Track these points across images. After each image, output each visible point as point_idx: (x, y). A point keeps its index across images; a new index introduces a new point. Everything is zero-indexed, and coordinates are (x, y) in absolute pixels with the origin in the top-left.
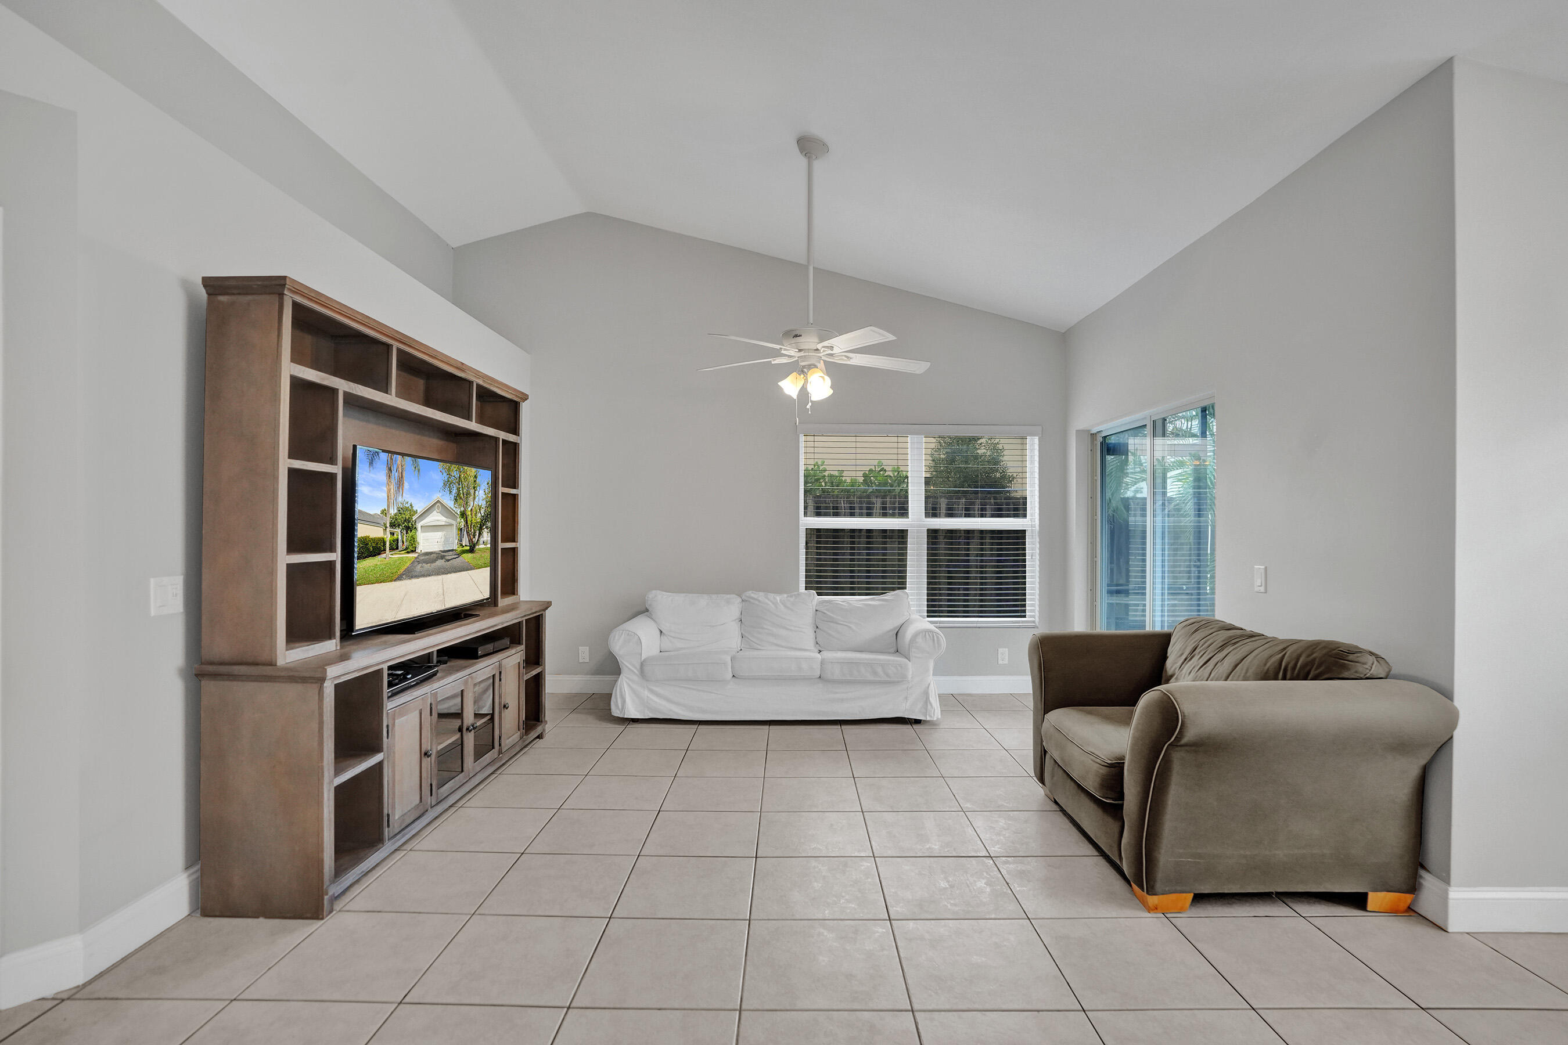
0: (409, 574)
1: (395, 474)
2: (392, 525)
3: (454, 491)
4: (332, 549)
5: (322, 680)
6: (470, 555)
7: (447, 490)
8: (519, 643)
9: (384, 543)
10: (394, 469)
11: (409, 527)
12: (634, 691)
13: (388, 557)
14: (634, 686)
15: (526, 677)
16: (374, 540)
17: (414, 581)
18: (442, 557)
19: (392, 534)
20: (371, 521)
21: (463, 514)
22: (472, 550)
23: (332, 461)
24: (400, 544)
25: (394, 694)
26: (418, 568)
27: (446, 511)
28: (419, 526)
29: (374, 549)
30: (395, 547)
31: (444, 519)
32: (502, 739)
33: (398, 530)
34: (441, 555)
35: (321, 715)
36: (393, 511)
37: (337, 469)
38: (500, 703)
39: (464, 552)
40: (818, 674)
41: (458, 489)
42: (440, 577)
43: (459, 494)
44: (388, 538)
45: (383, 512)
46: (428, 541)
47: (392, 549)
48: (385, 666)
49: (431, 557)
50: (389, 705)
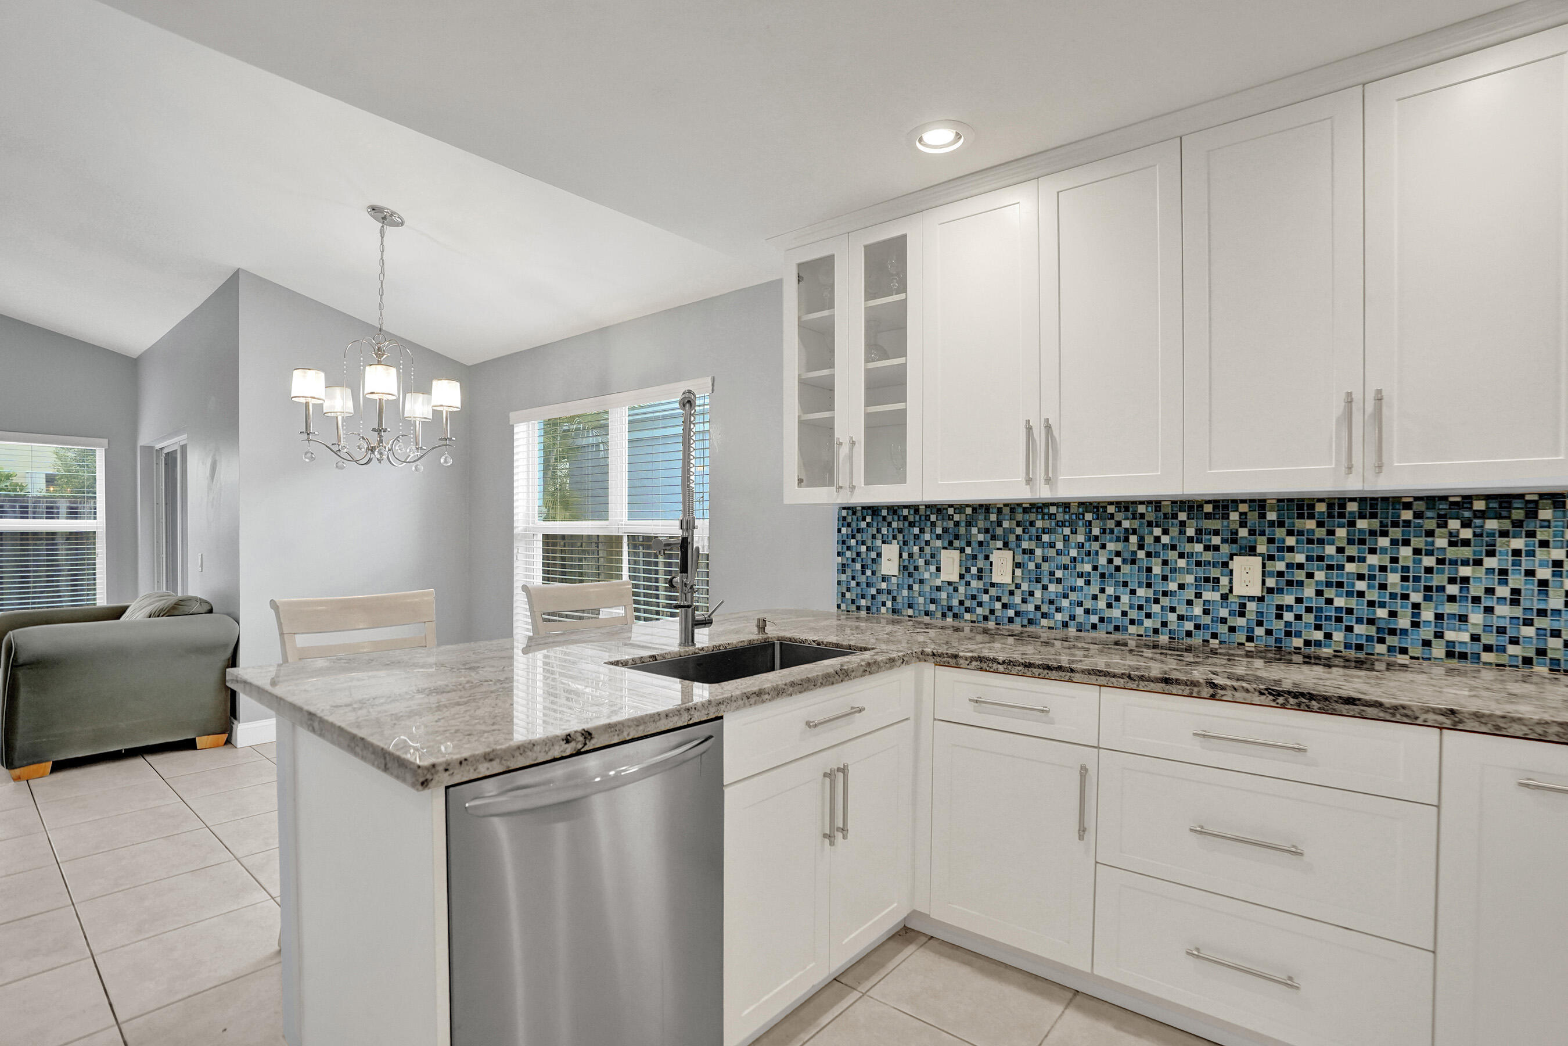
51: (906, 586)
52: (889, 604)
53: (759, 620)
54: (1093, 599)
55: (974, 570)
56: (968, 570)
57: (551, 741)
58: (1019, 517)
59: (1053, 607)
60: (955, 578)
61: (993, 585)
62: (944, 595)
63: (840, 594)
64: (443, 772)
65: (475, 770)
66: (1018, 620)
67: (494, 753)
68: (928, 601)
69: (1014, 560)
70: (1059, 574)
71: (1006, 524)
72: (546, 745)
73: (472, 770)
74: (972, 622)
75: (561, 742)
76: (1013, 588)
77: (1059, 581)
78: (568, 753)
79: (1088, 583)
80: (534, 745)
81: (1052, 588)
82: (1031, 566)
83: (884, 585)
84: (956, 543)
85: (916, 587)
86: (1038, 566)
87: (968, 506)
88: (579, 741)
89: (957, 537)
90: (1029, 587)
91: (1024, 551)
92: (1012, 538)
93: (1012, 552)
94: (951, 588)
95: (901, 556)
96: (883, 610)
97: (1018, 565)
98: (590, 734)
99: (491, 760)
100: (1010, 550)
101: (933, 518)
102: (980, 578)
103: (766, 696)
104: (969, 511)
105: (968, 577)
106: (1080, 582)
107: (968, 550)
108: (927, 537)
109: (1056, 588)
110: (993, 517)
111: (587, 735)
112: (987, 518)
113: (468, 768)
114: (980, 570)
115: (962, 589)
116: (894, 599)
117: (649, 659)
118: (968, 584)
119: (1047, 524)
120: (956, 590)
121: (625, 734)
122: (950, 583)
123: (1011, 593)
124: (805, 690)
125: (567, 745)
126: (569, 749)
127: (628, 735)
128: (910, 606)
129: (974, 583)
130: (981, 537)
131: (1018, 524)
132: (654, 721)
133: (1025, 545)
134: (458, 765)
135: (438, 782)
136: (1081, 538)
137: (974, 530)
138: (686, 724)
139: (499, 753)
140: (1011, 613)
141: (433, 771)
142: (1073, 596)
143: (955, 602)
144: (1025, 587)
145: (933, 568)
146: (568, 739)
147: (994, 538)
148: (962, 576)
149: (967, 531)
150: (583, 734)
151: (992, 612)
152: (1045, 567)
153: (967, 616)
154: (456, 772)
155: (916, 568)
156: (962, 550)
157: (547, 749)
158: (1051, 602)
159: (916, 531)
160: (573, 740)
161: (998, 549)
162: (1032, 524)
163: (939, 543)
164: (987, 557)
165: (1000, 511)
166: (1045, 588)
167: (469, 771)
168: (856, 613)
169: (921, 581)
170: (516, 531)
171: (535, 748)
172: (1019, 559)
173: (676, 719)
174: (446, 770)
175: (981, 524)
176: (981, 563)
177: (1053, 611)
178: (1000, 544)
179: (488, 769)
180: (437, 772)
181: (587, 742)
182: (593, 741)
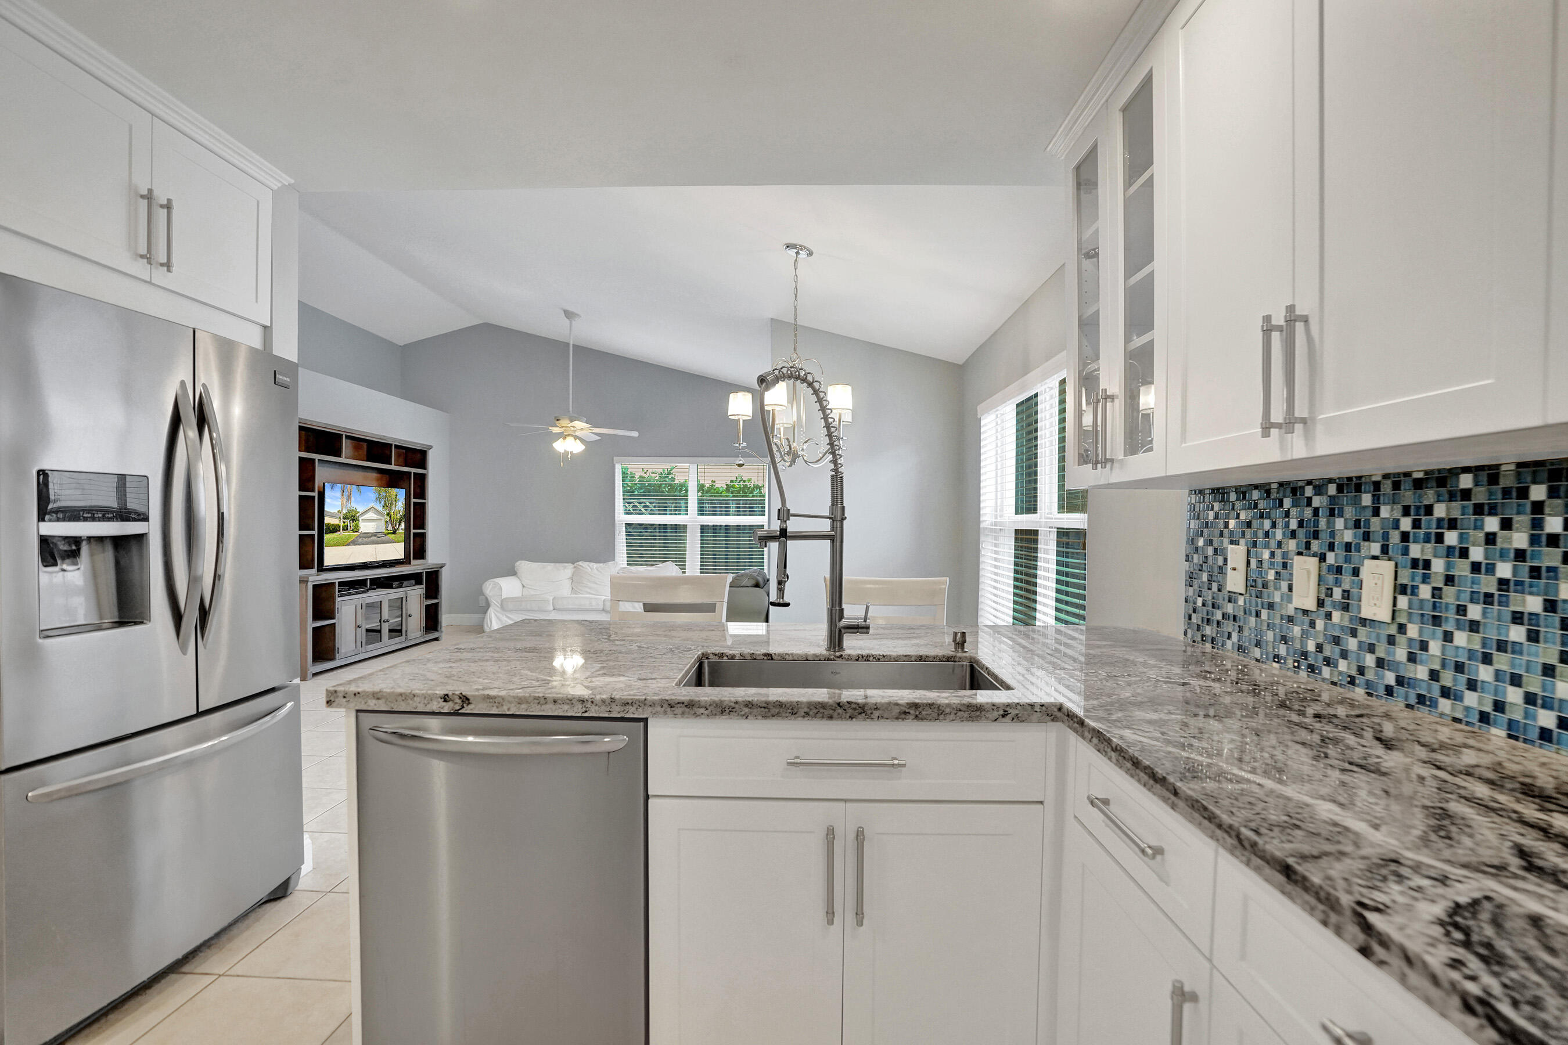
0: (354, 543)
1: (346, 494)
2: (344, 518)
3: (383, 502)
4: (313, 530)
5: (307, 581)
6: (393, 535)
7: (378, 501)
8: (421, 584)
9: (340, 527)
10: (345, 491)
11: (354, 519)
12: (498, 618)
13: (342, 534)
14: (498, 614)
15: (426, 603)
16: (333, 525)
17: (357, 546)
18: (375, 536)
19: (344, 522)
20: (332, 516)
21: (388, 514)
22: (394, 532)
23: (313, 491)
24: (349, 528)
25: (342, 596)
26: (360, 540)
27: (377, 512)
28: (360, 519)
29: (335, 529)
30: (345, 529)
31: (376, 516)
32: (408, 632)
33: (347, 521)
34: (375, 534)
35: (307, 596)
36: (345, 511)
37: (315, 494)
38: (406, 614)
39: (389, 533)
40: (601, 607)
41: (385, 501)
42: (374, 545)
43: (385, 504)
44: (342, 524)
45: (339, 512)
46: (365, 527)
47: (343, 530)
48: (337, 581)
49: (367, 535)
50: (338, 599)
51: (1254, 613)
52: (1235, 636)
53: (956, 634)
54: (1545, 674)
55: (1337, 593)
56: (1329, 593)
57: (430, 696)
58: (1408, 496)
59: (1462, 678)
60: (1310, 604)
61: (1364, 622)
62: (1297, 630)
63: (1187, 617)
64: (342, 698)
65: (366, 703)
66: (1400, 691)
67: (381, 694)
68: (1278, 638)
69: (1396, 579)
70: (1475, 612)
71: (1385, 512)
72: (425, 698)
73: (363, 703)
74: (1334, 683)
75: (440, 699)
76: (1393, 630)
77: (1474, 627)
78: (446, 710)
79: (1533, 637)
80: (415, 696)
81: (1461, 638)
82: (1425, 592)
83: (1230, 608)
84: (1315, 545)
85: (1264, 614)
86: (1436, 592)
87: (1331, 481)
88: (456, 703)
89: (1316, 535)
90: (1421, 634)
91: (1415, 563)
92: (1395, 537)
93: (1392, 564)
94: (1306, 620)
95: (1248, 563)
96: (1229, 643)
97: (1401, 589)
98: (468, 699)
99: (378, 699)
100: (1390, 559)
101: (1287, 503)
102: (1346, 608)
103: (702, 710)
104: (1332, 489)
105: (1328, 608)
106: (1517, 634)
107: (1331, 558)
108: (1279, 534)
109: (1469, 641)
110: (1367, 499)
111: (465, 700)
112: (1356, 502)
113: (360, 700)
114: (1346, 594)
115: (1320, 624)
116: (1241, 629)
117: (762, 657)
118: (1329, 616)
119: (1456, 510)
120: (1312, 624)
121: (505, 708)
122: (1305, 612)
123: (1391, 640)
124: (773, 716)
125: (445, 703)
126: (447, 707)
127: (509, 709)
128: (1258, 644)
129: (1336, 616)
130: (1348, 536)
131: (1406, 511)
132: (539, 703)
133: (1416, 551)
134: (353, 696)
135: (338, 704)
136: (1520, 539)
137: (1339, 523)
138: (579, 715)
139: (385, 694)
140: (1390, 678)
141: (335, 695)
142: (1502, 661)
143: (1311, 646)
144: (1413, 631)
145: (1284, 585)
146: (446, 698)
147: (1367, 537)
148: (1320, 603)
149: (1329, 524)
150: (460, 698)
151: (1361, 671)
152: (1450, 595)
153: (1326, 671)
154: (351, 700)
155: (1265, 585)
156: (1322, 558)
157: (426, 702)
158: (1459, 668)
159: (1267, 524)
160: (451, 700)
161: (1375, 558)
162: (1429, 510)
163: (1292, 545)
164: (1356, 572)
165: (1377, 485)
166: (1448, 637)
167: (361, 702)
168: (1200, 645)
169: (1271, 606)
170: (982, 525)
171: (415, 698)
172: (1404, 580)
173: (566, 707)
174: (344, 697)
175: (1349, 512)
176: (1347, 580)
177: (1462, 686)
178: (1375, 548)
179: (375, 705)
180: (337, 697)
181: (465, 705)
182: (471, 706)
